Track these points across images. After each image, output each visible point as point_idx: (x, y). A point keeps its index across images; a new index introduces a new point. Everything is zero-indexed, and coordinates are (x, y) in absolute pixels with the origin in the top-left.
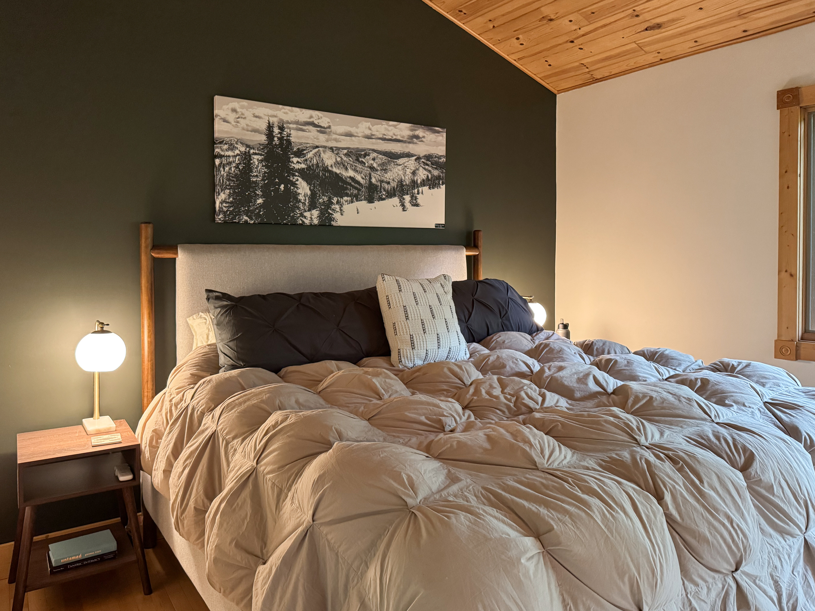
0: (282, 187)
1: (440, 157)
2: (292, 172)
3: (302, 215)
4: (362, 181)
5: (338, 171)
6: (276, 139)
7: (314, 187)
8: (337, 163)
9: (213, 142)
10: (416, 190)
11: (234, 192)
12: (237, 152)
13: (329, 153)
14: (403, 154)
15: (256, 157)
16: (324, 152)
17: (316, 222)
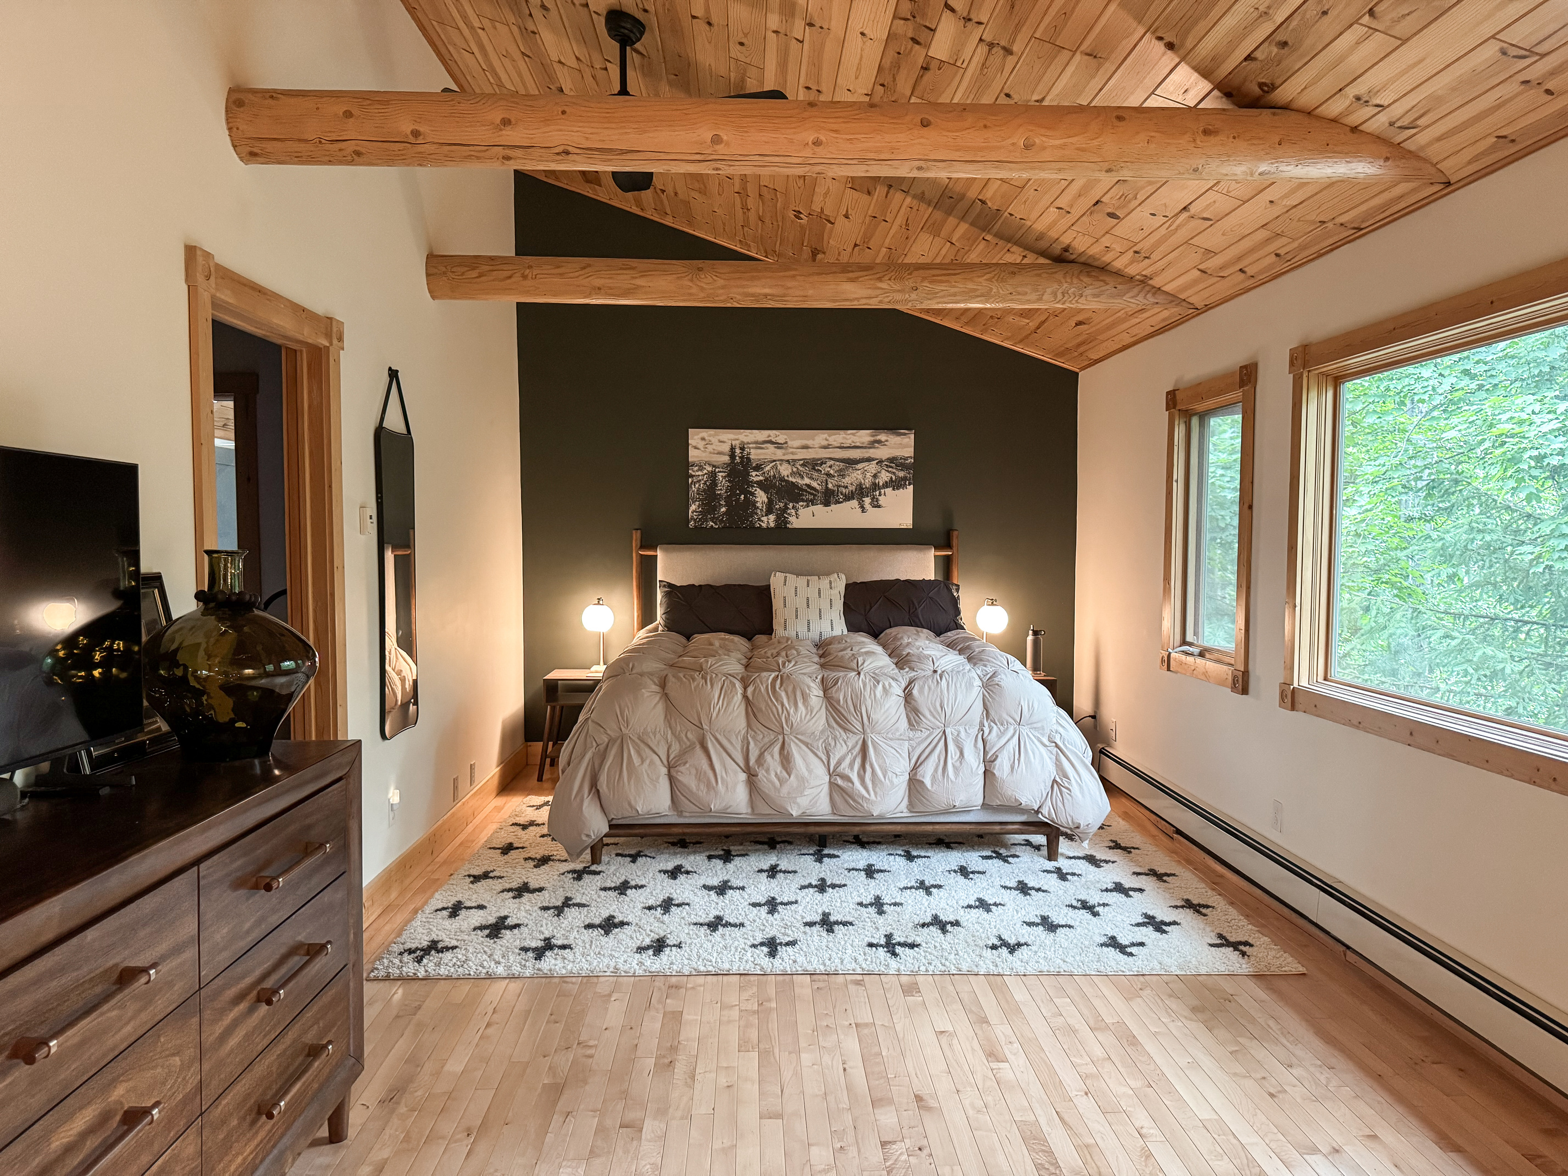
0: (742, 497)
1: (906, 459)
2: (751, 484)
3: (759, 520)
4: (818, 487)
5: (794, 480)
6: (737, 458)
7: (771, 495)
8: (793, 474)
9: (687, 464)
10: (877, 493)
11: (703, 503)
12: (705, 471)
13: (785, 465)
14: (863, 459)
15: (720, 474)
16: (781, 464)
17: (772, 525)
